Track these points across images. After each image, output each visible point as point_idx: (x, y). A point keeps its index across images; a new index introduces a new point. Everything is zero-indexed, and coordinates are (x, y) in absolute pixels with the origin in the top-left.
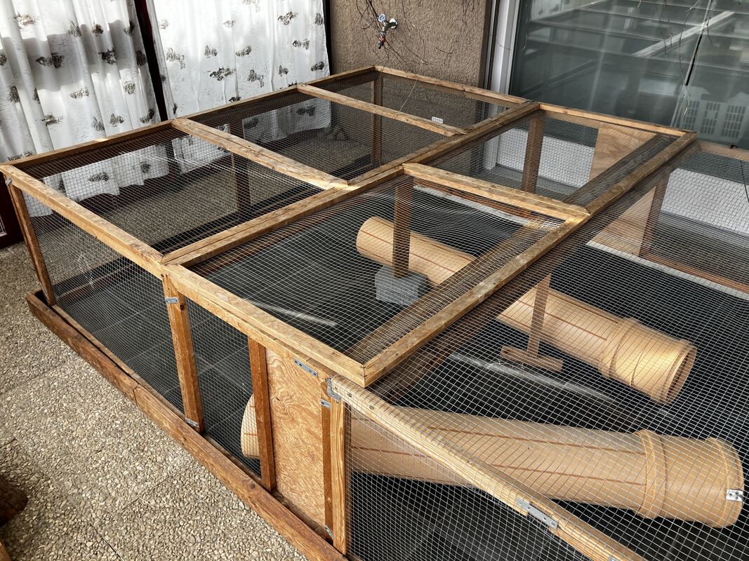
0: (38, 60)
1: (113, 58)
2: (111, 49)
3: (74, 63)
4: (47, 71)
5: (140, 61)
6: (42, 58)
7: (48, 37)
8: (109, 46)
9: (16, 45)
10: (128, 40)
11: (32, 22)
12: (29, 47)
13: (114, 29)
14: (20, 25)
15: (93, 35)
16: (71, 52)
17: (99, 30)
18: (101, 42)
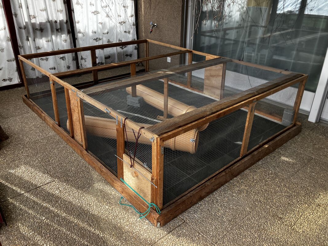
0: (36, 29)
1: (60, 31)
2: (59, 28)
3: (47, 31)
4: (38, 33)
5: (69, 33)
6: (37, 29)
7: (40, 23)
8: (59, 27)
9: (29, 24)
10: (65, 25)
11: (35, 18)
12: (33, 25)
13: (61, 22)
14: (31, 18)
15: (54, 23)
16: (47, 28)
17: (56, 22)
18: (56, 26)
